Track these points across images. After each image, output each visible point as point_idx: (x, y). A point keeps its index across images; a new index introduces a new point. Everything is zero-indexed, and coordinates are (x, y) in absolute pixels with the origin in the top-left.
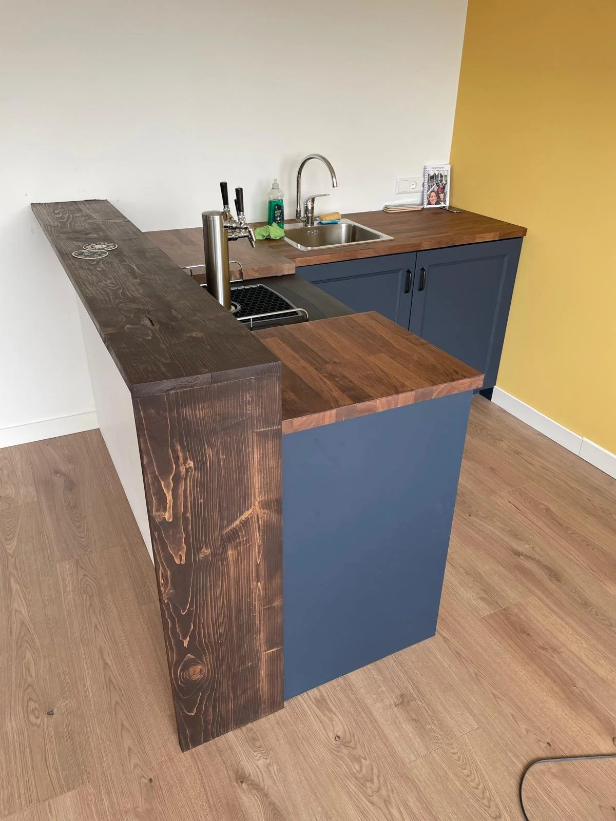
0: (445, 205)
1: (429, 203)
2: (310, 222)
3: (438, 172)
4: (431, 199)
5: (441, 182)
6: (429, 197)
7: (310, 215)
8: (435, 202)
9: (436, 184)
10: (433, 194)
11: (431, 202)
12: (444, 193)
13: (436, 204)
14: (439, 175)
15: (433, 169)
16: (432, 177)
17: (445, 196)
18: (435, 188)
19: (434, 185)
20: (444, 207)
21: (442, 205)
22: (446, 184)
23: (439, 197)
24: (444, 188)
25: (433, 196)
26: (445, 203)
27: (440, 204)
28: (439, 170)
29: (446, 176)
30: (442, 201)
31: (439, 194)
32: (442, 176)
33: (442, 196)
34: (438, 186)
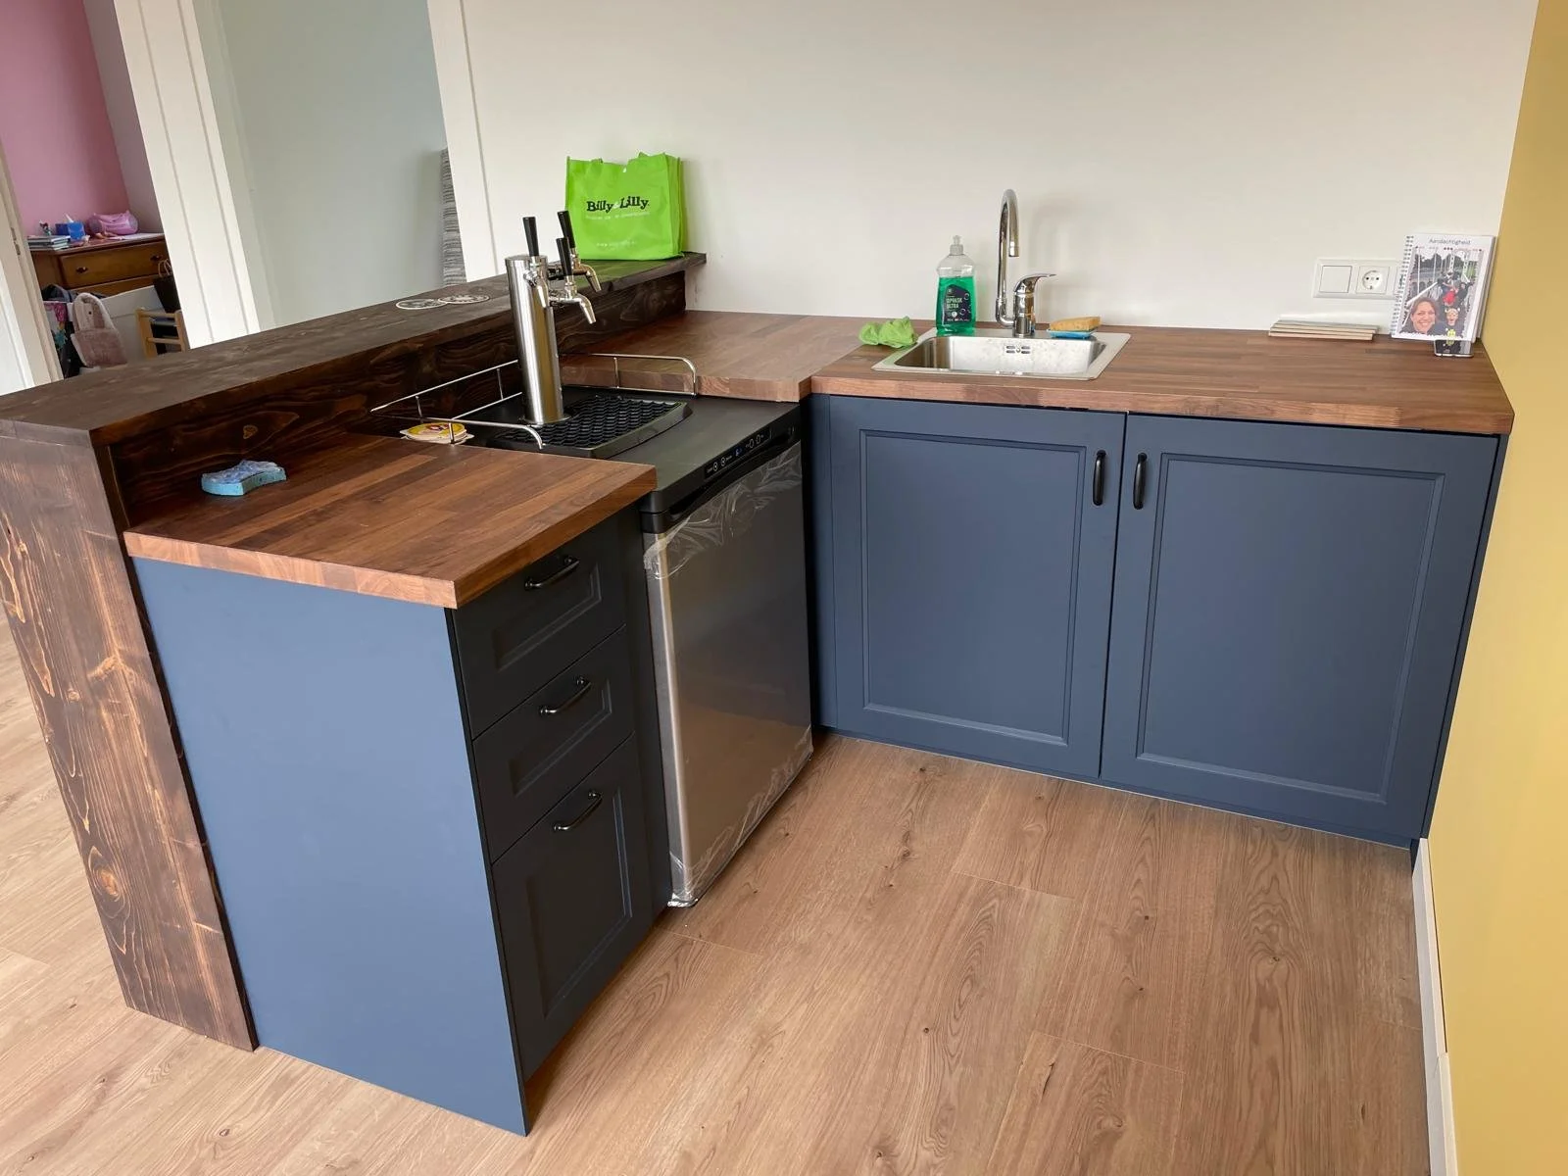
0: (1458, 339)
1: (1410, 327)
2: (1023, 331)
3: (1450, 252)
4: (1416, 318)
5: (1454, 278)
6: (1413, 312)
7: (1022, 315)
8: (1427, 326)
9: (1440, 282)
10: (1426, 307)
11: (1417, 326)
12: (1463, 308)
13: (1430, 332)
14: (1452, 261)
15: (1432, 245)
16: (1428, 264)
17: (1462, 316)
18: (1435, 291)
19: (1430, 283)
20: (1457, 343)
21: (1451, 337)
22: (1471, 284)
23: (1442, 316)
24: (1463, 293)
25: (1423, 313)
26: (1459, 334)
27: (1445, 333)
28: (1455, 247)
29: (1473, 264)
30: (1451, 328)
31: (1443, 307)
32: (1459, 263)
33: (1452, 313)
34: (1443, 287)
